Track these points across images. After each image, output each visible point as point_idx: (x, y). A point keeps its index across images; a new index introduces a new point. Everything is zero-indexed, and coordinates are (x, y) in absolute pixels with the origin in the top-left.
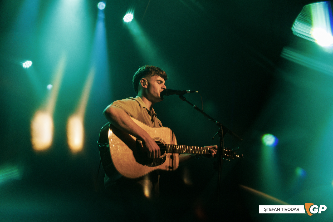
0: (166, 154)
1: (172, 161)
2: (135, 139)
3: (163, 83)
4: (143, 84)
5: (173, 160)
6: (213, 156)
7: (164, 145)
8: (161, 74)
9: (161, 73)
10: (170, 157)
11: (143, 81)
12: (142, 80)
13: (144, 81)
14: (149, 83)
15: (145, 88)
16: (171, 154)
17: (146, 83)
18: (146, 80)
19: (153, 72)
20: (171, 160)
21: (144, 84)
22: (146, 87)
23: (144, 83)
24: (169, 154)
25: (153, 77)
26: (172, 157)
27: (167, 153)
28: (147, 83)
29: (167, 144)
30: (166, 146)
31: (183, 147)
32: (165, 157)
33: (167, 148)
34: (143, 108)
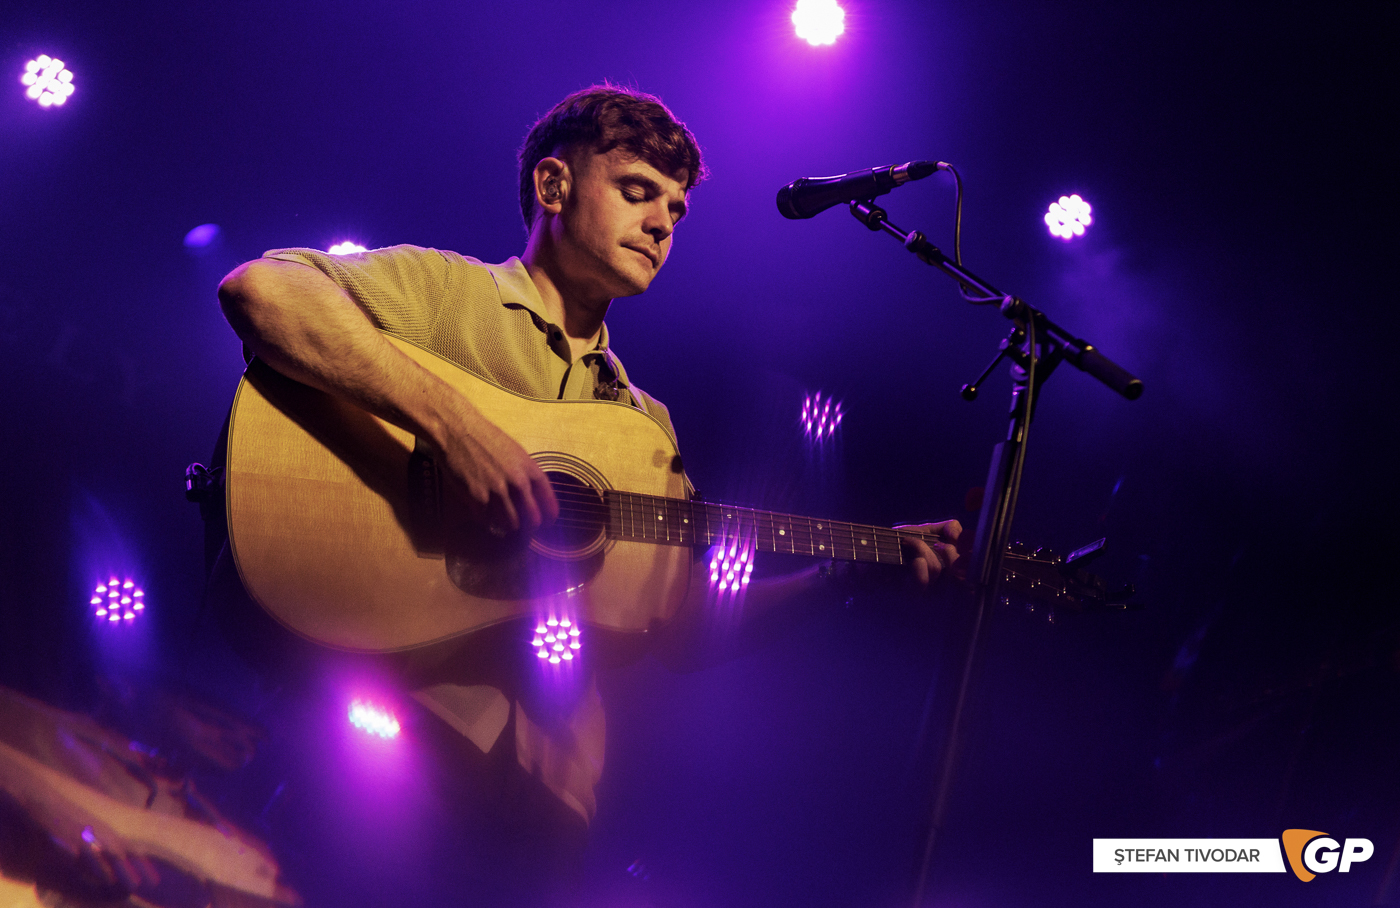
0: (604, 545)
2: (408, 440)
3: (664, 201)
4: (543, 192)
6: (925, 575)
7: (600, 494)
11: (547, 175)
12: (545, 166)
13: (556, 172)
15: (549, 214)
17: (559, 185)
18: (566, 170)
21: (548, 193)
22: (557, 207)
23: (549, 184)
24: (621, 550)
27: (611, 536)
28: (565, 188)
29: (618, 493)
30: (607, 501)
31: (725, 516)
32: (599, 559)
33: (612, 513)
34: (506, 306)
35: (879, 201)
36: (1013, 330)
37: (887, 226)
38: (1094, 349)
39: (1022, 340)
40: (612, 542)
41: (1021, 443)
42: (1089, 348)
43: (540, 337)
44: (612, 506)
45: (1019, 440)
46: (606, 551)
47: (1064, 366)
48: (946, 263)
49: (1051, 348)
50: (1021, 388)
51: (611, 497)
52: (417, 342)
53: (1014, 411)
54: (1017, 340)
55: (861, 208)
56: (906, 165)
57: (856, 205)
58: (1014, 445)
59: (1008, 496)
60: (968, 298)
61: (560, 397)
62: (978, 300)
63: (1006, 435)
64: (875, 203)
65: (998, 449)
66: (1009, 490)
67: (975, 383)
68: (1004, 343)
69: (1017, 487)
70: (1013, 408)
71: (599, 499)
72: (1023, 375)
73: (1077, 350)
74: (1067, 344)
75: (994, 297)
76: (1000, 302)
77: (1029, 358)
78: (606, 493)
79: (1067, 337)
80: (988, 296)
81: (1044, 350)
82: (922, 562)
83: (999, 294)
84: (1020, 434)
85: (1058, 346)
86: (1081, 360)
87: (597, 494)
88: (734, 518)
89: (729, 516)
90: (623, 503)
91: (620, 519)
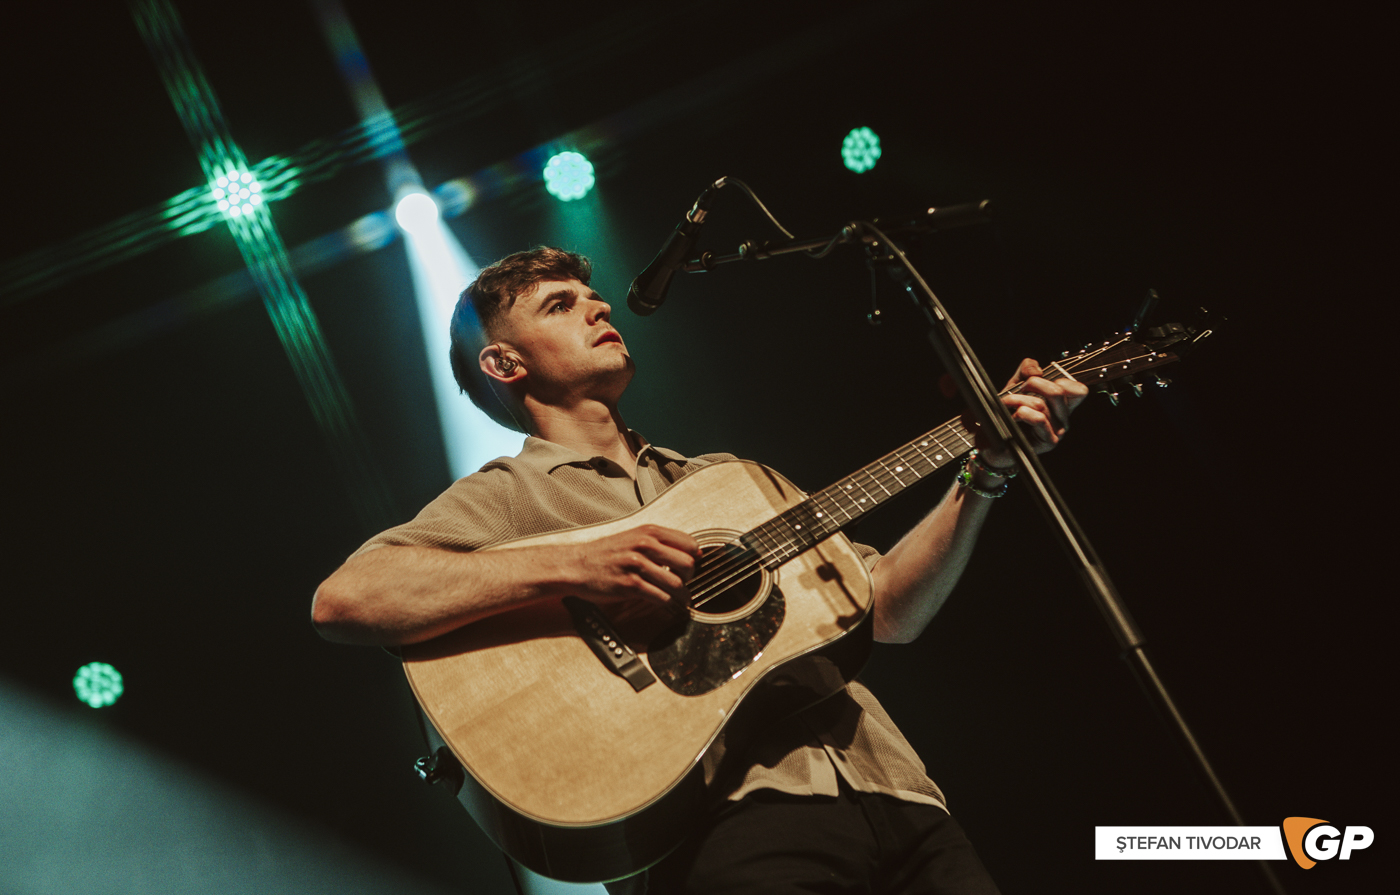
0: (772, 579)
1: (838, 591)
3: (582, 299)
4: (501, 373)
5: (838, 578)
7: (737, 542)
8: (538, 272)
9: (537, 265)
10: (816, 579)
11: (491, 361)
12: (484, 358)
13: (496, 354)
14: (520, 348)
17: (508, 359)
18: (503, 346)
19: (503, 289)
20: (833, 582)
21: (505, 370)
22: (521, 371)
24: (792, 571)
25: (514, 309)
26: (828, 572)
27: (770, 569)
28: (513, 355)
29: (751, 533)
30: (747, 545)
31: (846, 489)
32: (776, 592)
33: (759, 550)
34: (550, 473)
40: (776, 572)
41: (945, 319)
43: (591, 475)
44: (754, 545)
45: (941, 317)
46: (776, 582)
51: (748, 539)
52: (506, 538)
58: (942, 326)
61: (642, 504)
63: (932, 326)
70: (916, 300)
71: (739, 549)
77: (897, 257)
78: (741, 540)
84: (939, 313)
87: (733, 546)
88: (854, 485)
89: (849, 487)
90: (761, 537)
91: (767, 551)
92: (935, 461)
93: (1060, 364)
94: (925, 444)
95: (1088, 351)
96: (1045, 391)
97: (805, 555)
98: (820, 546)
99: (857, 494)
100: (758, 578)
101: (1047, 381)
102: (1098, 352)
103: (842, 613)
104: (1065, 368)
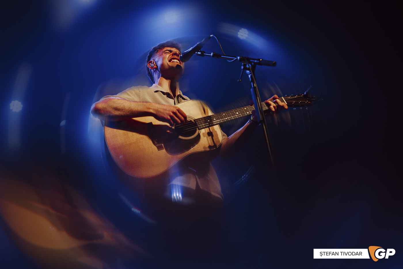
0: (199, 132)
1: (211, 139)
5: (212, 136)
7: (193, 121)
10: (207, 135)
11: (150, 64)
16: (207, 130)
20: (210, 137)
22: (155, 67)
24: (203, 131)
26: (210, 134)
27: (199, 129)
29: (197, 119)
30: (195, 122)
31: (223, 115)
32: (199, 135)
33: (198, 124)
34: (155, 92)
35: (202, 50)
36: (243, 64)
37: (206, 54)
38: (262, 59)
39: (246, 65)
40: (200, 130)
42: (261, 60)
43: (166, 96)
44: (197, 122)
45: (255, 86)
47: (258, 67)
48: (222, 56)
49: (253, 64)
50: (250, 75)
51: (196, 121)
53: (251, 81)
54: (245, 65)
55: (198, 53)
56: (204, 40)
57: (197, 53)
58: (254, 88)
59: (258, 99)
60: (230, 61)
61: (175, 104)
62: (232, 61)
63: (251, 86)
64: (201, 50)
65: (252, 90)
66: (258, 98)
67: (240, 78)
68: (242, 67)
69: (260, 96)
72: (249, 72)
73: (258, 61)
74: (256, 61)
75: (235, 59)
76: (237, 59)
77: (249, 68)
78: (194, 120)
79: (255, 60)
80: (234, 59)
81: (251, 65)
82: (272, 107)
83: (236, 57)
84: (255, 85)
85: (254, 63)
86: (260, 63)
88: (225, 114)
89: (224, 114)
90: (199, 121)
91: (200, 125)
92: (247, 114)
93: (284, 98)
94: (245, 108)
95: (292, 96)
96: (279, 103)
97: (206, 129)
98: (210, 127)
99: (225, 116)
100: (196, 130)
101: (280, 101)
102: (294, 97)
103: (211, 145)
104: (285, 99)
